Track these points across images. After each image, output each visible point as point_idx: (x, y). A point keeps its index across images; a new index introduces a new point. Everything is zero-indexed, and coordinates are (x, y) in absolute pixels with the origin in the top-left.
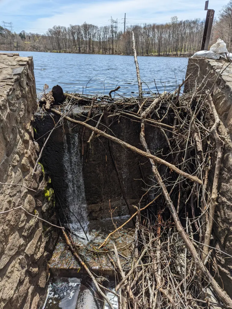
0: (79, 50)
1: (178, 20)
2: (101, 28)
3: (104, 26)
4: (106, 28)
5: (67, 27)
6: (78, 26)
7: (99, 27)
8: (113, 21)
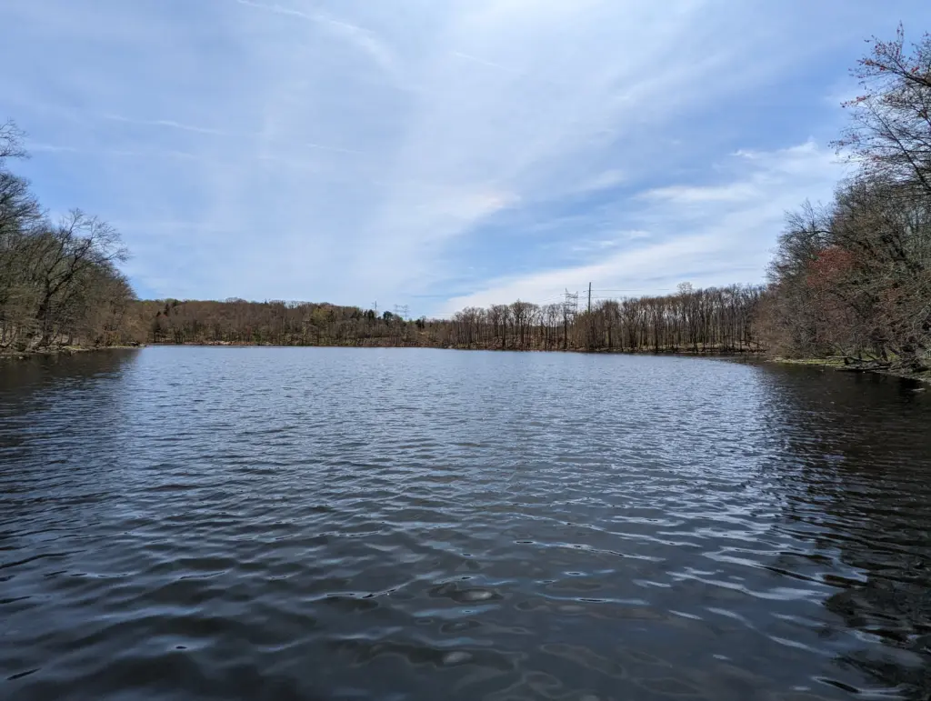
0: (504, 344)
1: (693, 287)
2: (545, 307)
3: (549, 304)
4: (552, 307)
5: (485, 309)
6: (505, 306)
7: (540, 307)
8: (569, 296)
